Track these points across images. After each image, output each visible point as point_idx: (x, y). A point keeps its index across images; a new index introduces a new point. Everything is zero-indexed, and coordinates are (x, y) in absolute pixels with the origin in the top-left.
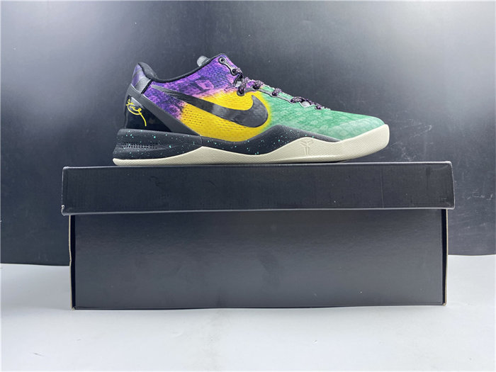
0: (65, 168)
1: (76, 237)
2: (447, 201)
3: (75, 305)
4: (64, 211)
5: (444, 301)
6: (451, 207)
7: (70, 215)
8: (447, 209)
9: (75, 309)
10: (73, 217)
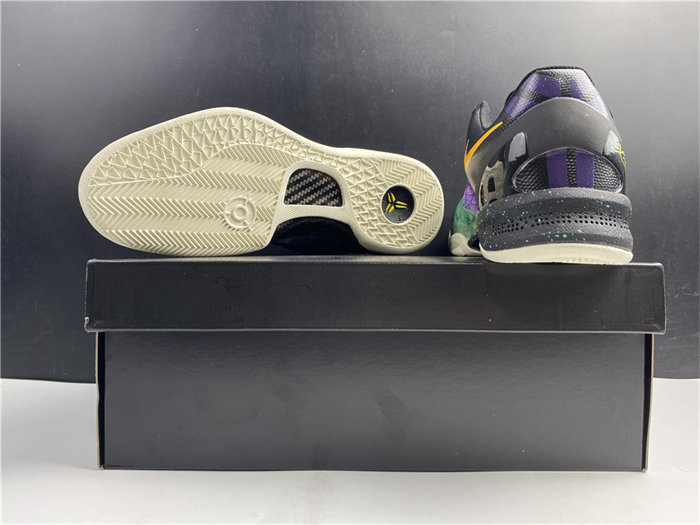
0: (90, 261)
1: (107, 363)
2: (655, 322)
3: (104, 462)
4: (89, 325)
5: (644, 466)
6: (659, 331)
7: (97, 332)
8: (653, 333)
9: (105, 468)
10: (101, 335)
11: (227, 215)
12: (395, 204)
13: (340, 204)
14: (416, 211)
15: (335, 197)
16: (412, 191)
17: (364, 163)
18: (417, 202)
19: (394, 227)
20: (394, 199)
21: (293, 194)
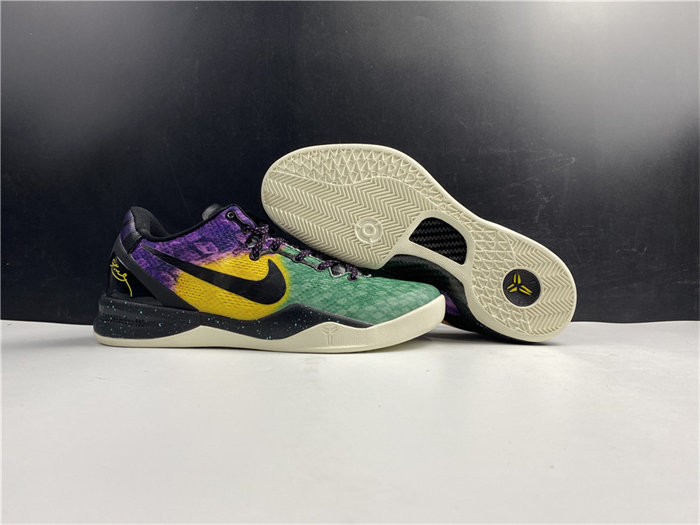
11: (358, 228)
12: (519, 286)
13: (462, 262)
14: (538, 301)
15: (459, 254)
16: (541, 281)
17: (497, 236)
18: (543, 293)
19: (510, 307)
20: (519, 282)
21: (420, 235)
